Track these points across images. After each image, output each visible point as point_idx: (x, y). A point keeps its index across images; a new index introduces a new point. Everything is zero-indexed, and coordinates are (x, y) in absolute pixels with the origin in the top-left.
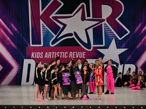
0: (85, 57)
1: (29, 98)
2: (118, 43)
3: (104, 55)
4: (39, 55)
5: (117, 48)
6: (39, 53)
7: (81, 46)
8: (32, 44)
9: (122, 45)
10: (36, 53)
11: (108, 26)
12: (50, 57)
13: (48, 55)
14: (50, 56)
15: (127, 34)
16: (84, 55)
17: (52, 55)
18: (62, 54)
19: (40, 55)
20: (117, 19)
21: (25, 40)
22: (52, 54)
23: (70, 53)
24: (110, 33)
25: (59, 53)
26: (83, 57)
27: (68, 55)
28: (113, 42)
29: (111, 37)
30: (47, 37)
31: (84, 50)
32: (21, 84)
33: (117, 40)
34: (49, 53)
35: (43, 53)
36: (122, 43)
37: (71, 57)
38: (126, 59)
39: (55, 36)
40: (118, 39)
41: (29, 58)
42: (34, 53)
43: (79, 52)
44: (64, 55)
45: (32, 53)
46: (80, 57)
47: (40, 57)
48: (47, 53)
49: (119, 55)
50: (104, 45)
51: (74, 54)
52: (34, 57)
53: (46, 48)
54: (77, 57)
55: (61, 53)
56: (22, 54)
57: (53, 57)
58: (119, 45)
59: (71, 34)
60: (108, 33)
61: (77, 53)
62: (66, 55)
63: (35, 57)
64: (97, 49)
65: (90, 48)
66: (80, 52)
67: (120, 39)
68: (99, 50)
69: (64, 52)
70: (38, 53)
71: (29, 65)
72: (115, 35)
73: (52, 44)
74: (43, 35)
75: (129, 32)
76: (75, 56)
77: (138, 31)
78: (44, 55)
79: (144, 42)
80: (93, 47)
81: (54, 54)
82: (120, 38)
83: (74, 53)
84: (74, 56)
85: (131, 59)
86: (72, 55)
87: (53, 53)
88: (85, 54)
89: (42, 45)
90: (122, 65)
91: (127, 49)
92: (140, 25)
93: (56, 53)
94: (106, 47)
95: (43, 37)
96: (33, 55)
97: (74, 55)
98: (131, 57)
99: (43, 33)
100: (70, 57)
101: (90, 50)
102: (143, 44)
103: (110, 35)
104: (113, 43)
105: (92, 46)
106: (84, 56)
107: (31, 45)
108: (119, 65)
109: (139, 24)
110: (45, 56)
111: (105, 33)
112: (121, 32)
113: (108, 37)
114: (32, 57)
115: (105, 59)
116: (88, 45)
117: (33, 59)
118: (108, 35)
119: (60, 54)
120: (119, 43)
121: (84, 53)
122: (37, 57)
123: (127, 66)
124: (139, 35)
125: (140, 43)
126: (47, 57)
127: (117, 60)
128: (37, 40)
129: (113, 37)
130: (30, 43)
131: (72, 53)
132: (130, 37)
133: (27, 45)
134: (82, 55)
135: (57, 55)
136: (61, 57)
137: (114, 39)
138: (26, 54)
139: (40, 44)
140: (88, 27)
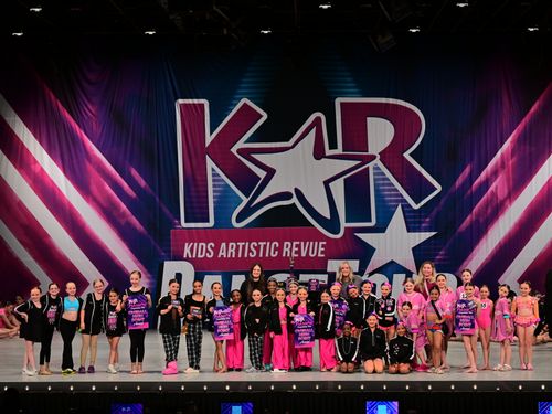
0: (323, 256)
2: (410, 217)
3: (375, 249)
4: (204, 250)
5: (408, 232)
6: (204, 245)
7: (313, 226)
8: (186, 221)
9: (420, 223)
10: (196, 244)
12: (234, 256)
13: (228, 250)
14: (232, 253)
15: (435, 193)
16: (321, 249)
17: (237, 250)
18: (265, 246)
19: (207, 251)
20: (407, 155)
21: (167, 211)
22: (238, 247)
23: (286, 243)
24: (389, 190)
25: (256, 245)
26: (320, 255)
27: (280, 249)
28: (398, 215)
29: (391, 201)
30: (224, 202)
31: (321, 237)
33: (407, 209)
34: (231, 244)
35: (213, 246)
36: (420, 217)
37: (289, 255)
39: (245, 200)
40: (410, 206)
41: (179, 257)
42: (192, 244)
43: (308, 243)
44: (270, 249)
45: (187, 244)
46: (311, 255)
47: (208, 254)
48: (224, 245)
49: (414, 249)
50: (373, 223)
51: (297, 246)
52: (190, 256)
53: (222, 233)
54: (304, 254)
55: (262, 244)
56: (158, 248)
57: (240, 256)
58: (414, 223)
59: (287, 196)
60: (384, 190)
61: (302, 243)
62: (275, 249)
63: (194, 256)
64: (357, 234)
66: (312, 243)
67: (416, 207)
68: (362, 236)
69: (268, 243)
70: (201, 244)
71: (179, 276)
72: (401, 195)
73: (239, 220)
74: (214, 197)
75: (439, 188)
76: (299, 252)
77: (463, 185)
78: (216, 250)
79: (478, 215)
80: (346, 229)
81: (244, 247)
82: (417, 204)
83: (295, 243)
84: (296, 252)
85: (444, 260)
86: (291, 250)
87: (241, 244)
88: (323, 246)
89: (211, 223)
91: (433, 233)
92: (468, 170)
93: (247, 244)
94: (380, 228)
96: (187, 250)
97: (295, 249)
98: (445, 255)
99: (214, 191)
100: (284, 255)
101: (339, 236)
102: (477, 221)
103: (390, 196)
104: (398, 217)
105: (344, 224)
106: (322, 252)
107: (184, 225)
110: (220, 253)
111: (376, 191)
112: (418, 188)
113: (384, 201)
114: (185, 256)
115: (377, 261)
116: (332, 224)
117: (187, 259)
118: (384, 196)
119: (258, 249)
120: (414, 217)
121: (321, 243)
122: (199, 256)
124: (465, 197)
125: (468, 218)
126: (225, 256)
127: (408, 261)
128: (197, 211)
129: (397, 201)
130: (179, 219)
131: (289, 243)
132: (442, 202)
133: (172, 225)
134: (316, 250)
135: (250, 249)
136: (261, 255)
137: (400, 206)
138: (170, 247)
139: (208, 221)
140: (332, 176)
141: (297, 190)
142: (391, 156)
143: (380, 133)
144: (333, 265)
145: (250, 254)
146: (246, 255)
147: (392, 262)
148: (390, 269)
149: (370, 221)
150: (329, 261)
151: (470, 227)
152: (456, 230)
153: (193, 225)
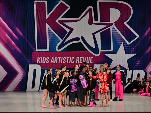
0: (92, 63)
1: (34, 104)
2: (126, 48)
3: (113, 60)
5: (126, 53)
6: (45, 58)
7: (88, 51)
8: (38, 49)
9: (130, 50)
10: (42, 58)
11: (116, 31)
12: (57, 63)
13: (54, 60)
14: (56, 61)
16: (91, 60)
17: (58, 60)
18: (69, 59)
19: (46, 61)
20: (125, 23)
21: (30, 44)
22: (58, 59)
23: (77, 58)
24: (118, 37)
25: (66, 58)
26: (91, 62)
27: (75, 60)
29: (119, 41)
30: (53, 41)
31: (92, 55)
32: (27, 91)
33: (125, 45)
34: (55, 58)
35: (49, 58)
36: (130, 48)
37: (78, 62)
38: (135, 65)
39: (61, 41)
40: (126, 43)
41: (35, 63)
42: (40, 58)
43: (86, 58)
44: (71, 60)
45: (38, 58)
46: (87, 62)
47: (46, 62)
48: (53, 58)
50: (112, 50)
51: (82, 59)
52: (39, 63)
53: (52, 53)
55: (68, 58)
56: (27, 59)
57: (59, 63)
58: (128, 50)
59: (78, 39)
60: (116, 37)
61: (84, 58)
62: (73, 60)
63: (41, 63)
66: (88, 58)
68: (106, 55)
69: (70, 58)
70: (44, 58)
71: (35, 70)
74: (49, 39)
75: (138, 36)
77: (147, 35)
78: (50, 60)
80: (101, 52)
81: (61, 59)
82: (129, 43)
83: (81, 58)
84: (81, 61)
85: (140, 65)
86: (79, 60)
87: (59, 58)
88: (92, 59)
89: (48, 50)
90: (131, 71)
91: (135, 54)
93: (62, 58)
94: (115, 52)
95: (49, 41)
96: (38, 60)
97: (81, 60)
98: (140, 62)
99: (49, 37)
100: (76, 62)
101: (98, 55)
103: (119, 39)
104: (122, 48)
105: (100, 50)
106: (92, 61)
107: (37, 50)
108: (128, 71)
109: (148, 28)
110: (51, 62)
111: (113, 37)
112: (130, 36)
113: (116, 41)
114: (37, 63)
115: (113, 65)
117: (38, 64)
118: (116, 39)
119: (66, 60)
120: (128, 48)
121: (91, 58)
122: (43, 63)
123: (136, 72)
124: (148, 40)
126: (53, 63)
127: (126, 65)
129: (121, 41)
130: (35, 48)
131: (79, 58)
132: (139, 42)
133: (33, 50)
134: (89, 60)
135: (63, 60)
136: (67, 62)
137: (122, 43)
138: (32, 59)
139: (46, 49)
141: (82, 37)
142: (119, 23)
143: (115, 15)
144: (96, 66)
145: (63, 62)
146: (61, 63)
149: (111, 49)
150: (94, 65)
151: (150, 51)
152: (144, 53)
153: (40, 50)
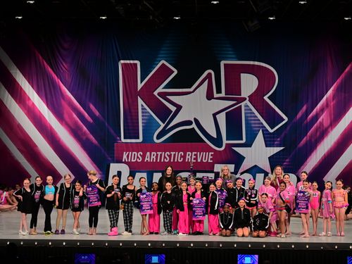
0: (212, 161)
2: (268, 137)
3: (245, 158)
4: (135, 157)
5: (266, 146)
6: (136, 153)
7: (206, 142)
8: (125, 138)
9: (274, 141)
10: (130, 153)
11: (251, 110)
12: (154, 161)
13: (151, 157)
14: (153, 159)
15: (284, 122)
16: (210, 157)
17: (157, 157)
18: (175, 155)
19: (138, 157)
20: (266, 98)
21: (112, 131)
22: (157, 155)
23: (188, 153)
24: (255, 120)
25: (169, 154)
26: (209, 161)
27: (184, 157)
28: (260, 135)
29: (255, 127)
30: (149, 127)
31: (210, 149)
33: (265, 132)
34: (153, 153)
35: (142, 154)
36: (274, 138)
37: (190, 161)
40: (267, 130)
41: (119, 161)
42: (128, 153)
43: (202, 153)
44: (177, 156)
45: (125, 153)
46: (204, 161)
47: (138, 159)
48: (148, 153)
49: (270, 158)
50: (243, 141)
51: (195, 155)
52: (127, 161)
53: (147, 146)
54: (199, 160)
55: (173, 153)
56: (106, 155)
57: (158, 161)
58: (270, 141)
60: (251, 120)
61: (198, 153)
62: (181, 156)
63: (129, 161)
64: (233, 148)
65: (221, 146)
66: (204, 153)
67: (271, 131)
68: (234, 148)
69: (177, 153)
70: (133, 153)
71: (119, 173)
72: (262, 124)
74: (143, 123)
75: (286, 119)
76: (196, 159)
77: (302, 117)
78: (144, 157)
79: (311, 137)
80: (227, 144)
81: (161, 155)
82: (272, 129)
83: (194, 153)
84: (194, 159)
85: (289, 165)
86: (191, 157)
87: (159, 153)
88: (212, 155)
89: (141, 140)
91: (282, 148)
92: (304, 108)
93: (163, 153)
94: (248, 144)
95: (143, 126)
96: (125, 157)
97: (193, 157)
98: (289, 162)
100: (187, 161)
101: (222, 149)
102: (310, 140)
103: (255, 124)
104: (260, 137)
105: (225, 142)
106: (211, 159)
107: (123, 140)
109: (303, 106)
110: (146, 159)
111: (246, 120)
112: (272, 119)
113: (251, 127)
114: (124, 160)
115: (246, 165)
116: (218, 141)
117: (125, 163)
118: (251, 124)
119: (170, 156)
120: (270, 138)
121: (210, 153)
122: (132, 161)
124: (303, 125)
125: (305, 139)
126: (149, 161)
127: (265, 165)
128: (132, 132)
129: (259, 127)
130: (120, 137)
131: (190, 153)
132: (288, 128)
133: (115, 141)
134: (207, 157)
135: (165, 156)
136: (172, 161)
137: (261, 131)
138: (114, 154)
139: (138, 138)
140: (217, 110)
141: (195, 119)
142: (256, 98)
143: (249, 84)
144: (218, 168)
145: (165, 160)
146: (162, 161)
147: (256, 166)
148: (254, 170)
149: (242, 139)
150: (216, 165)
151: (306, 144)
152: (296, 146)
153: (129, 141)
